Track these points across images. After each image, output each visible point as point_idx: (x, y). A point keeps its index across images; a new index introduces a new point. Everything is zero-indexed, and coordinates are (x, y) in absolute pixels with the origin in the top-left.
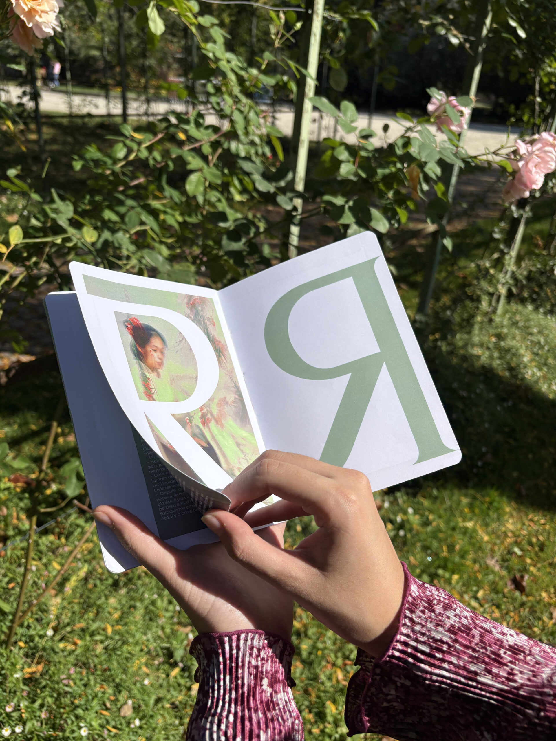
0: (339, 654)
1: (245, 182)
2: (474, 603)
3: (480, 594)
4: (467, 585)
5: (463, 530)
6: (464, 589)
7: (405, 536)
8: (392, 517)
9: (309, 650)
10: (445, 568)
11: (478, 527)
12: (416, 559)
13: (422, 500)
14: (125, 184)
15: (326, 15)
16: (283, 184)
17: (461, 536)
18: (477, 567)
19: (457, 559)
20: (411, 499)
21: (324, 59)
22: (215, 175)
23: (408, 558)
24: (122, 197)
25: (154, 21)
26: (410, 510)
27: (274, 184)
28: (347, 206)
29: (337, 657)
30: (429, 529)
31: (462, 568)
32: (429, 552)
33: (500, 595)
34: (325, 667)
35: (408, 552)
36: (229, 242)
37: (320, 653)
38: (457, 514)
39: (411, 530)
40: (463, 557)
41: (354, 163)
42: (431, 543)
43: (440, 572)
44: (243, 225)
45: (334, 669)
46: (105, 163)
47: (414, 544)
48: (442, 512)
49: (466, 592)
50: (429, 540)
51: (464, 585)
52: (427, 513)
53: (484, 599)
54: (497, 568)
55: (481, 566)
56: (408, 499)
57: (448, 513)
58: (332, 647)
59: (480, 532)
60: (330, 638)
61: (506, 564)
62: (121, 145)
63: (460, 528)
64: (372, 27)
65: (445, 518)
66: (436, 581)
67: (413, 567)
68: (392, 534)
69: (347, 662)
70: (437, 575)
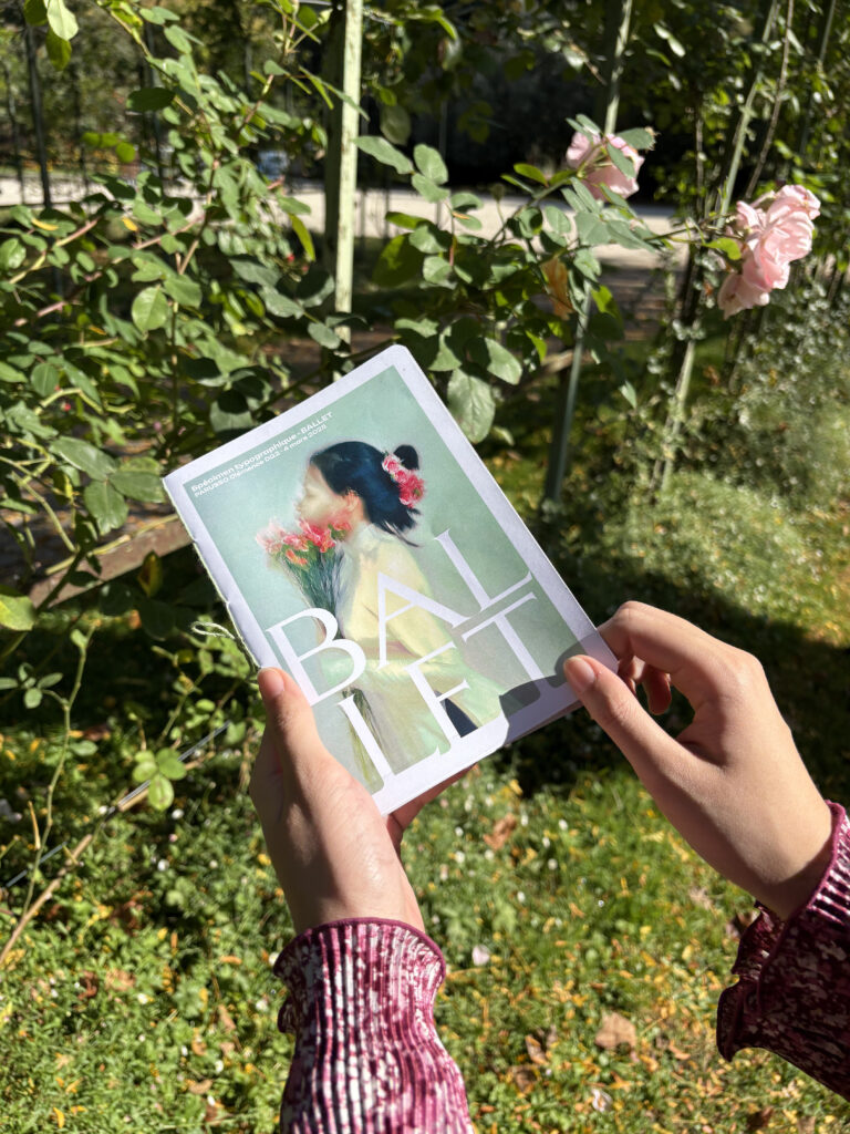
1: (249, 303)
2: (679, 971)
3: (687, 954)
4: (663, 940)
5: (648, 847)
6: (660, 947)
7: (558, 868)
8: (534, 837)
10: (627, 916)
11: (670, 840)
12: (579, 907)
13: (578, 802)
14: (26, 313)
15: (367, 14)
16: (317, 301)
17: (646, 859)
18: (676, 907)
19: (644, 899)
20: (561, 803)
21: (370, 89)
22: (187, 291)
23: (566, 907)
24: (24, 339)
25: (58, 15)
26: (563, 825)
27: (301, 302)
28: (441, 338)
30: (595, 852)
31: (655, 914)
32: (599, 891)
33: (717, 951)
35: (565, 895)
36: (224, 414)
38: (636, 821)
39: (566, 857)
40: (653, 894)
41: (446, 256)
42: (601, 875)
43: (621, 924)
44: (247, 380)
47: (573, 881)
48: (612, 820)
49: (664, 954)
50: (597, 870)
51: (659, 941)
52: (588, 825)
53: (693, 961)
54: (707, 905)
55: (682, 904)
56: (556, 802)
57: (622, 821)
59: (675, 846)
61: (720, 897)
62: (15, 242)
63: (643, 845)
64: (446, 34)
65: (618, 830)
66: (615, 942)
67: (578, 920)
68: (536, 867)
69: (485, 1107)
70: (615, 931)
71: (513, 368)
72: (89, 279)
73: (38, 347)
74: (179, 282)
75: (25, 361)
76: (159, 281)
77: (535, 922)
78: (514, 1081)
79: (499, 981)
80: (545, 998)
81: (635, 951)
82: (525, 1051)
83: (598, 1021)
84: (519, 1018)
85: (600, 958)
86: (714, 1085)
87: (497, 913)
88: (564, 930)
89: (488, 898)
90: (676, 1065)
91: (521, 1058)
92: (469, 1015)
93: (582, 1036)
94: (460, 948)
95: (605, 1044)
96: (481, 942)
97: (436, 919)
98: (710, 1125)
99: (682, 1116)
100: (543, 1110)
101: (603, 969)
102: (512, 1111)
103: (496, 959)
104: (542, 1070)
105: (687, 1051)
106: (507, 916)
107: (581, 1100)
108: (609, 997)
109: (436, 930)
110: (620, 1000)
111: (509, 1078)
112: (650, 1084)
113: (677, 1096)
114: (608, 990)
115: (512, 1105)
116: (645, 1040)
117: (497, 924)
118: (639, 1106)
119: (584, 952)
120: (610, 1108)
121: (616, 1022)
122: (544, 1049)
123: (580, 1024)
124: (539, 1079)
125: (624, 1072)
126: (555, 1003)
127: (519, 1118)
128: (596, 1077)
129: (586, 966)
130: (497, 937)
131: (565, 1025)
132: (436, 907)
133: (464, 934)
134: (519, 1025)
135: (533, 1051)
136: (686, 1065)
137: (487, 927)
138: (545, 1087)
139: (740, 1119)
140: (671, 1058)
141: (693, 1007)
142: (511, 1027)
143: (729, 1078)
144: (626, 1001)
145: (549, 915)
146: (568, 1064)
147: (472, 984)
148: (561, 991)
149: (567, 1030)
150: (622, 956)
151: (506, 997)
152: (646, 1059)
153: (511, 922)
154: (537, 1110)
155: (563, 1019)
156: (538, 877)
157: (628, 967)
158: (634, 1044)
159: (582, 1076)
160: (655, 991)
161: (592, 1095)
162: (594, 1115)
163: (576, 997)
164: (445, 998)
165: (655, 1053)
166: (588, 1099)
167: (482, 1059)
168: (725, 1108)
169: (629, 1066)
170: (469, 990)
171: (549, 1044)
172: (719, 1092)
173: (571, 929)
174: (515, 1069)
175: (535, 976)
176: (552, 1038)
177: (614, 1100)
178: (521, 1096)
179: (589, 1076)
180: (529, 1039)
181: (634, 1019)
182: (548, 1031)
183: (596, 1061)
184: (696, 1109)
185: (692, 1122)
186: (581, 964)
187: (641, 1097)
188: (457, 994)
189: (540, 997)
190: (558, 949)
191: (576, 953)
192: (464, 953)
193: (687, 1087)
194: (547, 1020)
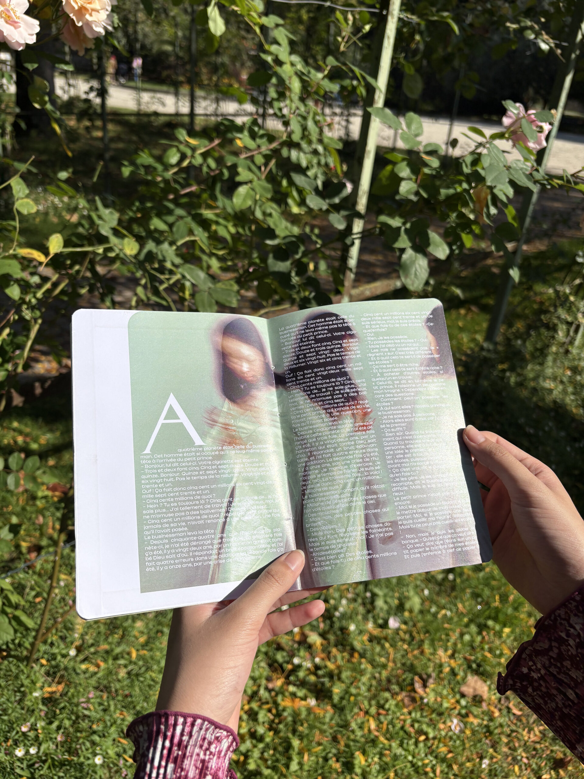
0: (373, 702)
4: (519, 640)
6: (515, 644)
7: (455, 580)
9: (341, 695)
10: (495, 619)
12: (464, 607)
14: (175, 191)
15: (402, 16)
16: (337, 200)
18: (532, 621)
19: (510, 611)
21: (398, 63)
22: (265, 189)
23: (455, 605)
24: (171, 206)
25: (215, 21)
27: (327, 201)
28: (403, 228)
29: (370, 705)
30: (481, 574)
31: (515, 621)
32: (479, 600)
34: (358, 714)
35: (456, 598)
36: (275, 261)
37: (352, 698)
40: (516, 609)
41: (416, 181)
42: (483, 590)
43: (490, 623)
44: (292, 243)
45: (367, 717)
46: (155, 169)
47: (463, 590)
50: (481, 587)
51: (515, 640)
58: (366, 694)
60: (364, 684)
62: (174, 150)
64: (452, 30)
66: (484, 633)
67: (461, 615)
68: (439, 577)
69: (381, 711)
70: (486, 626)
71: (444, 250)
72: (212, 174)
73: (180, 212)
74: (260, 182)
75: (171, 219)
76: (251, 182)
78: (402, 700)
79: (403, 640)
80: (432, 657)
81: (497, 642)
82: (412, 684)
83: (464, 678)
84: (412, 665)
85: (472, 641)
86: (536, 735)
87: (408, 598)
88: (451, 619)
89: (405, 589)
90: (512, 717)
91: (409, 688)
92: (380, 656)
93: (452, 686)
94: (382, 615)
95: (466, 693)
96: (396, 614)
97: (368, 594)
98: (527, 758)
99: (510, 748)
100: (418, 722)
101: (473, 648)
102: (398, 718)
103: (404, 627)
104: (422, 698)
105: (521, 710)
106: (415, 602)
107: (444, 723)
108: (474, 666)
109: (367, 601)
110: (481, 669)
111: (399, 698)
112: (491, 724)
113: (509, 736)
114: (475, 661)
115: (398, 714)
116: (493, 697)
117: (407, 606)
118: (482, 735)
119: (462, 635)
120: (462, 731)
121: (476, 682)
122: (425, 686)
123: (452, 678)
124: (419, 703)
125: (475, 713)
126: (438, 661)
127: (402, 723)
128: (456, 712)
129: (462, 643)
130: (406, 614)
131: (442, 676)
132: (370, 587)
133: (385, 607)
134: (411, 669)
135: (418, 686)
136: (519, 718)
137: (401, 608)
138: (422, 710)
139: (549, 760)
140: (509, 712)
142: (406, 669)
143: (546, 732)
144: (485, 670)
145: (444, 608)
146: (439, 699)
147: (386, 639)
148: (442, 655)
149: (442, 679)
150: (488, 643)
151: (406, 650)
152: (492, 708)
153: (417, 607)
154: (414, 721)
155: (441, 672)
156: (440, 584)
157: (491, 650)
158: (485, 698)
159: (447, 708)
161: (452, 721)
162: (450, 733)
163: (452, 661)
164: (367, 643)
165: (499, 706)
166: (449, 724)
167: (384, 683)
168: (540, 751)
169: (480, 710)
170: (383, 641)
171: (428, 684)
172: (538, 740)
173: (456, 619)
174: (404, 694)
175: (427, 642)
176: (431, 681)
177: (466, 727)
178: (405, 710)
179: (452, 709)
180: (416, 678)
181: (488, 683)
182: (429, 676)
183: (458, 702)
184: (520, 746)
185: (515, 754)
186: (459, 641)
187: (484, 730)
188: (375, 643)
189: (428, 655)
190: (445, 629)
191: (457, 634)
192: (383, 619)
193: (517, 732)
194: (430, 670)
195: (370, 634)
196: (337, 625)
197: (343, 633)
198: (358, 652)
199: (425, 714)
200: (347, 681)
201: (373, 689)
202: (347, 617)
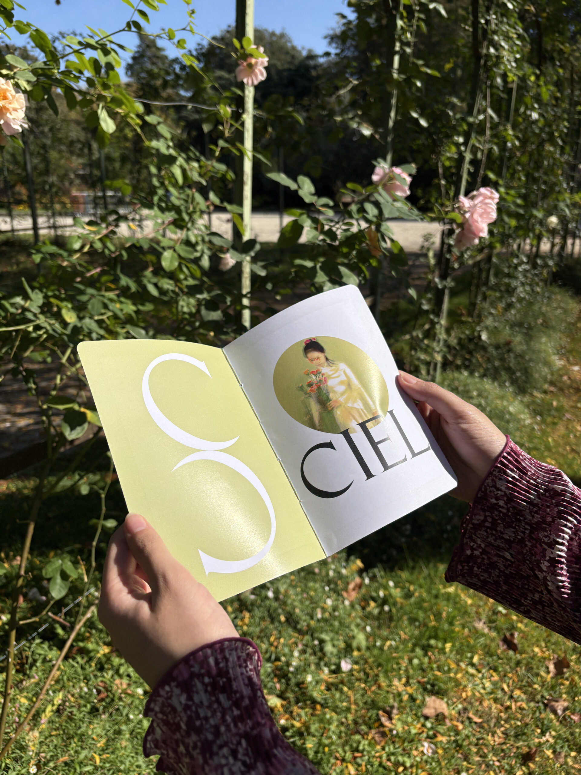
0: (347, 748)
2: (472, 670)
3: (476, 659)
4: (460, 652)
5: (446, 596)
6: (458, 657)
7: (390, 611)
8: (374, 594)
9: (315, 749)
10: (436, 637)
11: (459, 592)
12: (405, 633)
14: (81, 274)
15: (255, 113)
17: (444, 603)
18: (466, 632)
20: (389, 574)
23: (398, 634)
24: (82, 287)
25: (105, 121)
26: (391, 584)
28: (317, 267)
29: (345, 752)
30: (413, 600)
31: (453, 636)
32: (417, 623)
33: (495, 658)
34: (335, 764)
35: (396, 627)
37: (326, 749)
38: (436, 581)
39: (395, 604)
40: (451, 624)
41: (317, 229)
42: (417, 613)
43: (433, 642)
44: (218, 295)
45: (344, 764)
46: (61, 255)
47: (400, 619)
48: (421, 581)
49: (461, 661)
50: (415, 611)
51: (458, 653)
52: (407, 585)
53: (480, 664)
54: (486, 631)
55: (470, 630)
57: (428, 581)
58: (338, 741)
59: (463, 596)
60: (333, 732)
61: (494, 625)
63: (443, 594)
65: (426, 587)
66: (430, 653)
67: (404, 642)
68: (376, 611)
69: (357, 754)
70: (430, 646)
72: (113, 256)
73: (91, 291)
75: (84, 298)
76: (173, 247)
77: (378, 644)
78: (373, 738)
80: (389, 689)
81: (443, 658)
82: (379, 720)
83: (423, 701)
84: (373, 701)
85: (421, 664)
86: (500, 737)
87: (354, 637)
88: (397, 648)
89: (348, 630)
90: (474, 726)
92: (342, 701)
93: (414, 711)
94: (333, 660)
95: (429, 715)
96: (345, 657)
97: (316, 642)
98: (498, 761)
99: (481, 756)
100: (393, 754)
101: (423, 670)
102: (374, 757)
103: (356, 667)
104: (391, 730)
105: (480, 717)
106: (361, 639)
107: (416, 749)
108: (429, 687)
109: (317, 649)
110: (436, 688)
111: (370, 737)
112: (458, 738)
113: (477, 745)
114: (428, 683)
115: (373, 753)
116: (453, 712)
117: (354, 644)
118: (453, 751)
119: (410, 660)
120: (435, 752)
121: (434, 701)
122: (390, 718)
123: (412, 704)
124: (389, 736)
125: (442, 731)
126: (395, 692)
127: (378, 760)
128: (425, 735)
129: (413, 668)
130: (356, 653)
131: (403, 704)
132: (316, 635)
133: (335, 651)
134: (373, 705)
135: (384, 720)
136: (480, 725)
137: (348, 649)
138: (393, 742)
139: (517, 757)
140: (470, 722)
141: (482, 691)
142: (368, 707)
143: (508, 732)
144: (440, 687)
145: (387, 639)
146: (406, 728)
147: (342, 682)
148: (398, 685)
150: (435, 662)
151: (364, 689)
152: (455, 723)
153: (364, 644)
155: (401, 701)
156: (378, 618)
157: (439, 669)
158: (446, 713)
159: (416, 734)
160: (458, 683)
161: (423, 746)
162: (425, 757)
163: (408, 689)
164: (326, 692)
165: (460, 719)
166: (421, 749)
167: (352, 726)
168: (507, 751)
169: (445, 727)
170: (340, 686)
171: (393, 715)
172: (502, 741)
173: (401, 647)
174: (373, 731)
175: (381, 675)
176: (395, 711)
177: (437, 747)
178: (379, 747)
179: (420, 734)
180: (381, 713)
181: (445, 700)
182: (392, 707)
183: (424, 725)
184: (489, 752)
185: (487, 760)
186: (409, 667)
187: (454, 745)
188: (333, 689)
189: (386, 688)
190: (394, 658)
191: (406, 660)
192: (335, 664)
193: (483, 738)
194: (391, 701)
195: (326, 682)
196: (293, 681)
197: (300, 689)
198: (319, 703)
199: (397, 746)
200: (317, 734)
201: (343, 735)
202: (302, 670)
